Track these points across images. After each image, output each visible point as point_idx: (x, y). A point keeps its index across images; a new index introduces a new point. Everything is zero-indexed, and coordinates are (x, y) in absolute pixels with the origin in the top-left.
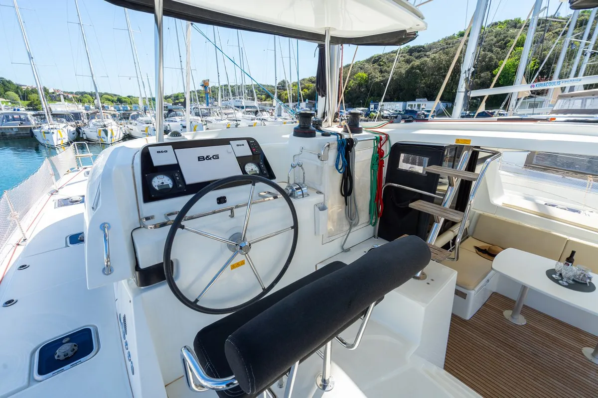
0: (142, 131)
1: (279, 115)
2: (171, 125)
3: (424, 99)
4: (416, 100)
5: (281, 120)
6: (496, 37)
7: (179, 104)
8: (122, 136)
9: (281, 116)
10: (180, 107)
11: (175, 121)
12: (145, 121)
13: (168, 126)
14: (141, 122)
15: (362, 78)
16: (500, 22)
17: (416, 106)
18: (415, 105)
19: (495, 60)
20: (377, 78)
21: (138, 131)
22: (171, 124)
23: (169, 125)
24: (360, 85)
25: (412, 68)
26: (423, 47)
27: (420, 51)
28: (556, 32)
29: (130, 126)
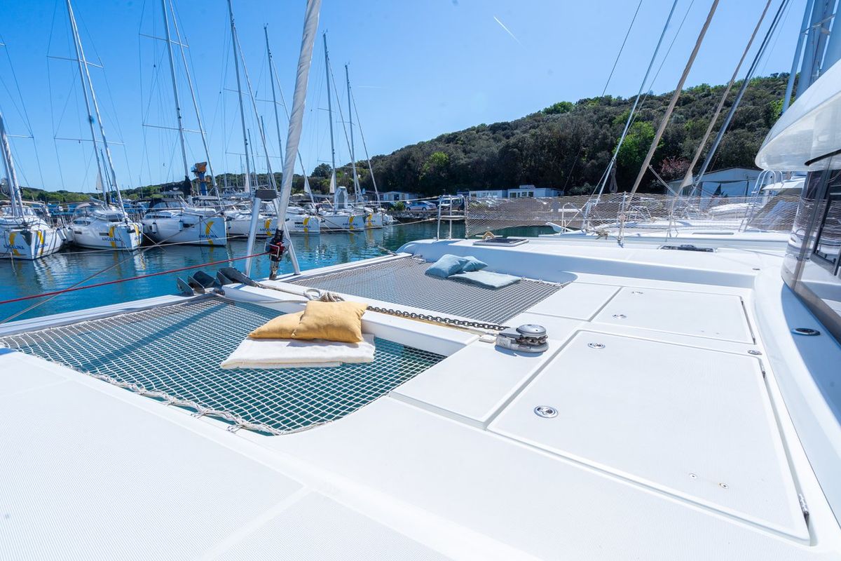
0: (101, 234)
1: (341, 207)
2: (158, 225)
3: (530, 186)
4: (520, 187)
5: (344, 214)
6: (595, 114)
7: (175, 189)
8: (59, 244)
9: (343, 208)
10: (175, 193)
11: (167, 217)
12: (109, 216)
13: (153, 225)
14: (100, 219)
15: (441, 160)
16: (589, 99)
17: (521, 194)
18: (519, 194)
19: (610, 137)
20: (462, 159)
21: (91, 235)
22: (159, 221)
23: (154, 223)
24: (439, 169)
25: (508, 146)
26: (508, 124)
27: (505, 129)
28: (660, 111)
29: (77, 228)
